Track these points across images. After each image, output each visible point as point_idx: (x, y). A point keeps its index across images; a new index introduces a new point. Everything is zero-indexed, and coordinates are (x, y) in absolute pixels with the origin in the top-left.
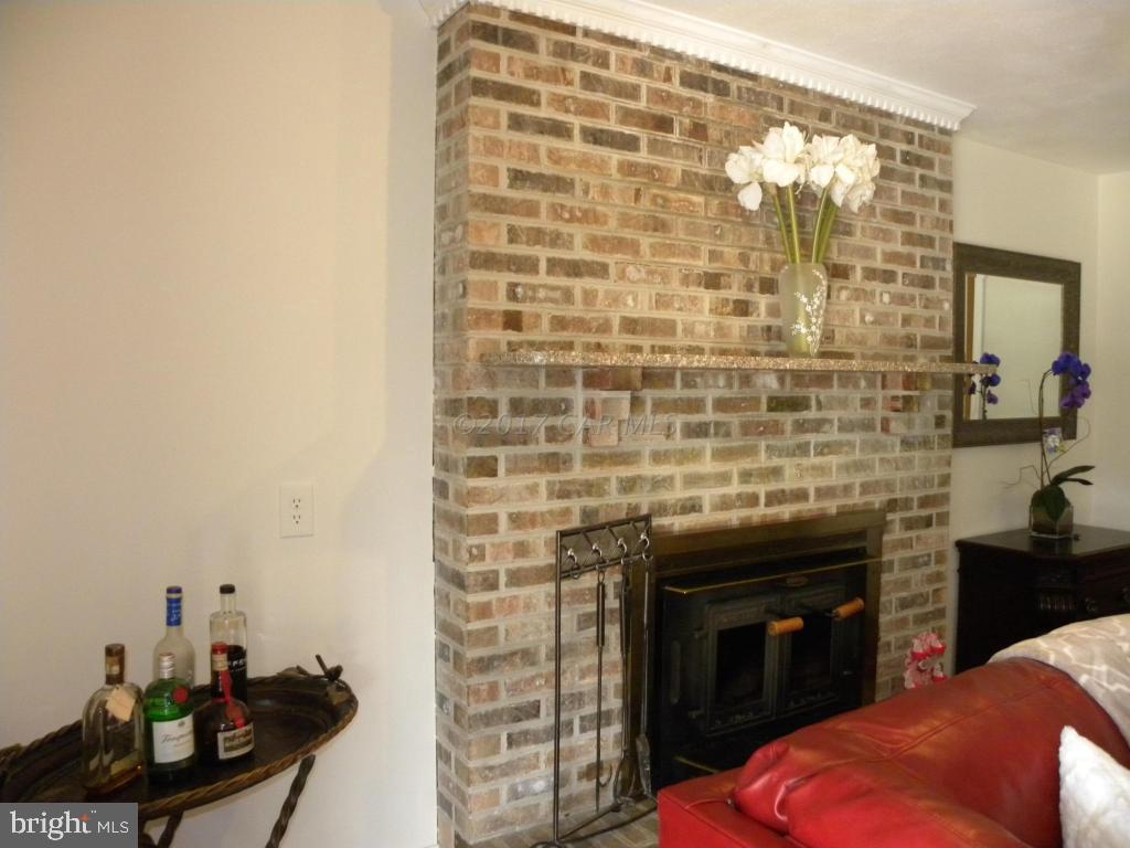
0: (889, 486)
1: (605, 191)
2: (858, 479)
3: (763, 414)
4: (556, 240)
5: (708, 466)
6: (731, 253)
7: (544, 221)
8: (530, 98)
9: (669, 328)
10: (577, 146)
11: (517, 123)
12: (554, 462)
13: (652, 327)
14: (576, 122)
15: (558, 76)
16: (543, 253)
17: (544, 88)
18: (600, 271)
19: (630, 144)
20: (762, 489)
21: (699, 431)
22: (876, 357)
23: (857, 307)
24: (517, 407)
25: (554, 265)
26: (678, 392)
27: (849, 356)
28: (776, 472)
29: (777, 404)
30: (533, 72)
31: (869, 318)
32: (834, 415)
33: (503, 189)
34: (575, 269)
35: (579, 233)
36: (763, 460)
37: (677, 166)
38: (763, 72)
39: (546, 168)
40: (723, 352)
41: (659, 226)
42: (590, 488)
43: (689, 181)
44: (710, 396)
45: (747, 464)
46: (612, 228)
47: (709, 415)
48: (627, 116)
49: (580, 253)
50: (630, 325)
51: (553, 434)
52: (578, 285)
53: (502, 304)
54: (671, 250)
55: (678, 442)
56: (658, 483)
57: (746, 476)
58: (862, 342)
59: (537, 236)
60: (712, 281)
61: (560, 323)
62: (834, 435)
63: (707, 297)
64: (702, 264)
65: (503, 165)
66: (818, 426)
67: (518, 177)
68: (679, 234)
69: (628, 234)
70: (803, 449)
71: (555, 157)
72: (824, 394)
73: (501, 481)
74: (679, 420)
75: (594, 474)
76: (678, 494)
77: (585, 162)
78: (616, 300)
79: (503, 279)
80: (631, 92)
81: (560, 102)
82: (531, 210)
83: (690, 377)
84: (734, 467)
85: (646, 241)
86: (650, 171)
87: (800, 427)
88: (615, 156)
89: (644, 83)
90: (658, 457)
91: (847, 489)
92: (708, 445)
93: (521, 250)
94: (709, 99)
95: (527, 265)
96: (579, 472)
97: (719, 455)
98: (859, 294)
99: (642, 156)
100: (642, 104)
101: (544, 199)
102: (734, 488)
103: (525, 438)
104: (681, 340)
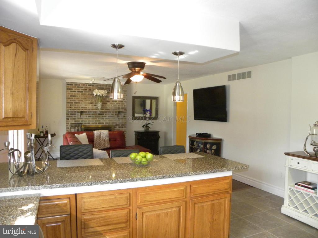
0: (116, 123)
1: (80, 96)
2: (111, 122)
3: (98, 115)
4: (75, 101)
5: (91, 120)
6: (93, 100)
7: (73, 99)
8: (72, 89)
9: (86, 107)
10: (77, 93)
11: (71, 91)
12: (74, 119)
13: (84, 107)
14: (77, 91)
15: (75, 87)
16: (73, 102)
17: (73, 88)
18: (79, 103)
19: (82, 92)
20: (98, 122)
21: (90, 117)
22: (114, 110)
23: (111, 105)
24: (71, 114)
25: (74, 103)
26: (87, 113)
27: (110, 110)
28: (100, 121)
29: (99, 114)
30: (73, 87)
31: (112, 106)
32: (108, 115)
33: (70, 97)
34: (77, 103)
35: (77, 100)
36: (98, 119)
37: (87, 93)
38: (98, 83)
39: (74, 95)
40: (93, 110)
41: (85, 99)
42: (78, 121)
43: (89, 94)
44: (91, 113)
45: (96, 120)
46: (80, 99)
47: (91, 115)
48: (82, 89)
49: (77, 102)
50: (82, 107)
51: (74, 116)
52: (77, 104)
53: (70, 106)
54: (86, 101)
55: (87, 118)
56: (85, 121)
57: (96, 121)
58: (112, 108)
59: (73, 100)
60: (91, 103)
61: (75, 107)
62: (107, 117)
63: (91, 105)
64: (90, 102)
65: (70, 95)
66: (105, 116)
67: (71, 96)
68: (88, 99)
69: (82, 100)
70: (103, 119)
71: (74, 94)
72: (106, 113)
73: (69, 120)
74: (87, 116)
75: (78, 120)
76: (88, 122)
77: (77, 94)
78: (81, 105)
79: (70, 104)
80: (83, 87)
81: (75, 89)
82: (72, 98)
83: (89, 112)
84: (94, 120)
85: (84, 100)
86: (84, 94)
87: (103, 117)
88: (80, 93)
89: (84, 86)
90: (85, 119)
91: (109, 123)
92: (91, 118)
93: (71, 102)
94: (91, 87)
95: (72, 103)
96: (77, 120)
97: (92, 119)
98: (111, 103)
99: (84, 93)
100: (84, 88)
101: (73, 97)
102: (94, 122)
103: (72, 117)
104: (88, 108)
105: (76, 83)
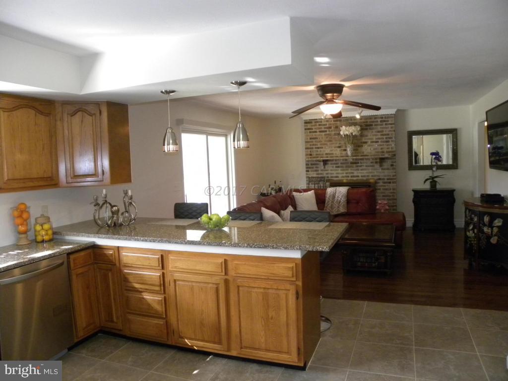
0: (378, 176)
1: (322, 138)
2: (371, 175)
3: (349, 165)
4: (316, 145)
5: (340, 172)
6: (343, 142)
7: (314, 143)
8: (312, 129)
9: (333, 154)
10: (318, 133)
11: (310, 132)
12: (316, 171)
13: (330, 154)
14: (318, 130)
15: (315, 125)
16: (314, 147)
17: (313, 127)
18: (322, 148)
19: (326, 131)
20: (350, 175)
21: (338, 167)
22: (374, 155)
23: (369, 148)
24: (312, 164)
25: (316, 148)
26: (334, 162)
27: (368, 156)
28: (353, 173)
29: (352, 163)
30: (312, 126)
31: (372, 149)
32: (365, 165)
33: (309, 140)
34: (318, 148)
35: (319, 144)
36: (350, 171)
37: (333, 133)
39: (314, 137)
40: (342, 157)
41: (330, 141)
42: (321, 174)
43: (335, 134)
44: (340, 162)
45: (347, 171)
46: (323, 142)
47: (339, 165)
48: (325, 128)
49: (319, 146)
50: (326, 154)
51: (316, 167)
52: (319, 150)
53: (309, 153)
54: (332, 144)
55: (334, 168)
56: (331, 174)
57: (347, 173)
58: (371, 153)
59: (313, 145)
60: (339, 147)
61: (317, 154)
62: (365, 168)
63: (339, 149)
64: (338, 145)
65: (309, 137)
66: (361, 166)
67: (311, 138)
68: (334, 142)
69: (326, 143)
70: (358, 170)
71: (315, 135)
72: (362, 161)
73: (310, 173)
74: (334, 166)
75: (322, 172)
76: (335, 175)
77: (319, 135)
78: (324, 151)
79: (309, 150)
80: (326, 125)
81: (315, 129)
82: (312, 142)
83: (336, 160)
84: (345, 172)
85: (328, 143)
86: (329, 134)
87: (357, 166)
88: (323, 133)
89: (327, 123)
90: (331, 170)
91: (368, 176)
92: (340, 169)
93: (312, 147)
94: (338, 122)
96: (320, 172)
97: (341, 170)
98: (369, 146)
99: (328, 133)
100: (327, 126)
101: (314, 140)
102: (345, 175)
103: (313, 168)
104: (334, 155)
105: (317, 119)
